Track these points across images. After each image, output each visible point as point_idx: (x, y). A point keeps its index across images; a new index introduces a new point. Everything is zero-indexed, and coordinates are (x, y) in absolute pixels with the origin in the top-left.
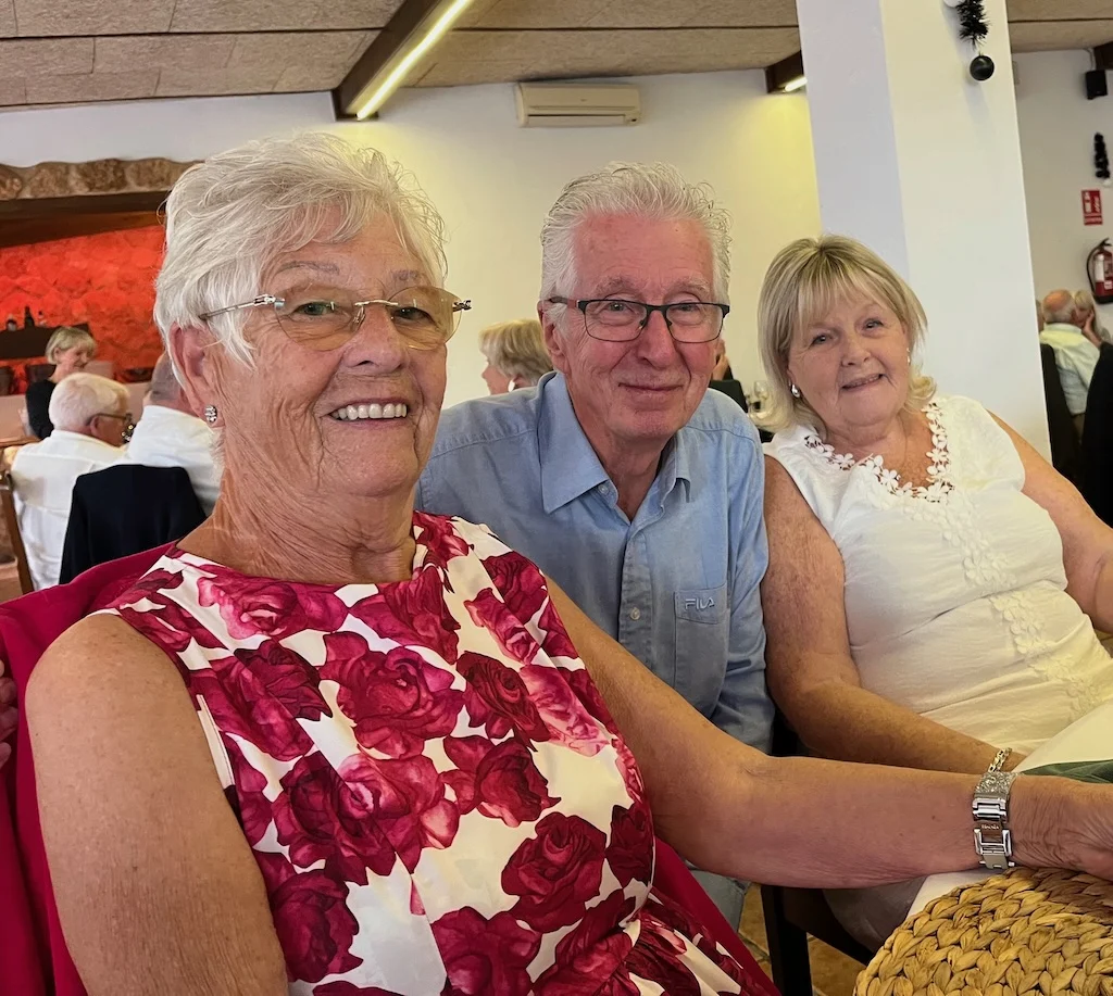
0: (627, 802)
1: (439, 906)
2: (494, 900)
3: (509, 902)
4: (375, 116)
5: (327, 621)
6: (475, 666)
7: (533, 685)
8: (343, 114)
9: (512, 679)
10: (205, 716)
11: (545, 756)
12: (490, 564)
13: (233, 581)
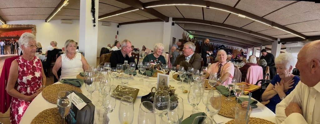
0: (40, 76)
1: (27, 79)
2: (30, 79)
3: (31, 80)
4: (48, 22)
5: (27, 62)
6: (34, 66)
7: (37, 68)
8: (46, 22)
9: (36, 68)
10: (19, 67)
11: (36, 73)
12: (38, 60)
13: (23, 59)
